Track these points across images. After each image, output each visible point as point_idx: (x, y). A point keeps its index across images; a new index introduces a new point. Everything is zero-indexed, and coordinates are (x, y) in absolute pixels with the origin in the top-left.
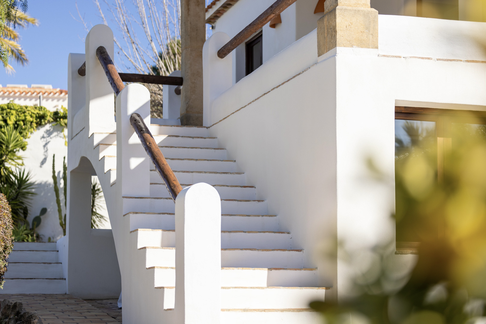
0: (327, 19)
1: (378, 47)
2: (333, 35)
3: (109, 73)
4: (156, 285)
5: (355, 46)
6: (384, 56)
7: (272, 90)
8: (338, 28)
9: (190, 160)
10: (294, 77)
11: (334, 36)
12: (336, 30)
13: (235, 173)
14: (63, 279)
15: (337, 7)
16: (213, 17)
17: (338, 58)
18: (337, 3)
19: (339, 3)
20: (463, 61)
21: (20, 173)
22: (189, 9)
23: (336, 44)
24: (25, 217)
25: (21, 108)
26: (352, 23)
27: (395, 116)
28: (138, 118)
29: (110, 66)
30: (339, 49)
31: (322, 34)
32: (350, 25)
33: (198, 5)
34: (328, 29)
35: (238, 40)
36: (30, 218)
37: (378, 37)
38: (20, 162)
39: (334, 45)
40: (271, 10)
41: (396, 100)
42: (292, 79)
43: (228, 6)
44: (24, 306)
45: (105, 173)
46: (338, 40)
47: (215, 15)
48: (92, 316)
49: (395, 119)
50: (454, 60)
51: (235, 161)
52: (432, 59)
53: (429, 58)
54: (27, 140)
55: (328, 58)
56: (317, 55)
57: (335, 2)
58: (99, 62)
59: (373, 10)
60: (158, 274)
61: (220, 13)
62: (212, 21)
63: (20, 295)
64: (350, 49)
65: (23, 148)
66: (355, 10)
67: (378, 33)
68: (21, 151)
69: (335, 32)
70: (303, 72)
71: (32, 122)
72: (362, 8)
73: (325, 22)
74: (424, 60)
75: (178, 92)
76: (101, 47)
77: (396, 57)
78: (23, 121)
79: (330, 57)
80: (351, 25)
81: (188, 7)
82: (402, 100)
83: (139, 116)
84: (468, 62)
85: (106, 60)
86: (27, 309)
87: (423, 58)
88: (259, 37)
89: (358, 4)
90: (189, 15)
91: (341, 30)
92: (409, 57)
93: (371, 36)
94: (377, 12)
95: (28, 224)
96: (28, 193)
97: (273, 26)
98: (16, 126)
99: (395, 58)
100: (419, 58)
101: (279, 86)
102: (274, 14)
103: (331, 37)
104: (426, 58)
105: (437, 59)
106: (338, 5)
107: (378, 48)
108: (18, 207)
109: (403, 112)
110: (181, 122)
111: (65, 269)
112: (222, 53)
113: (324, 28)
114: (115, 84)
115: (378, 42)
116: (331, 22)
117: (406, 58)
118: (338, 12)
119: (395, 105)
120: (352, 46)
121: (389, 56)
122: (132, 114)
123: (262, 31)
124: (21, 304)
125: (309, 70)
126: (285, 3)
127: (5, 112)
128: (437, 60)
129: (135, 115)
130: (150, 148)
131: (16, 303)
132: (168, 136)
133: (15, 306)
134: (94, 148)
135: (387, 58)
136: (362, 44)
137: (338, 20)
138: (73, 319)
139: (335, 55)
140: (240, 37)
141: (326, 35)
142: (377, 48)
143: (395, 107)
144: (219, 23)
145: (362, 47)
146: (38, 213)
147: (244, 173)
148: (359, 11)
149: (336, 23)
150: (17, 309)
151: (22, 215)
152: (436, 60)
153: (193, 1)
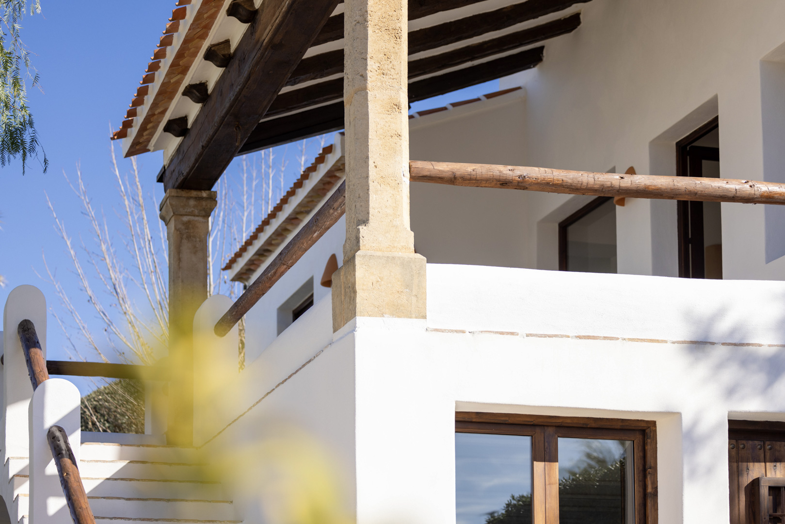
0: (344, 272)
1: (426, 316)
2: (352, 297)
3: (30, 362)
5: (387, 315)
6: (436, 330)
7: (276, 387)
8: (358, 287)
9: (157, 501)
10: (304, 366)
11: (354, 300)
12: (356, 290)
13: (228, 521)
15: (358, 253)
16: (245, 271)
17: (358, 334)
18: (359, 246)
19: (361, 245)
20: (572, 337)
22: (180, 260)
23: (356, 312)
26: (382, 279)
27: (456, 428)
28: (58, 434)
29: (33, 351)
30: (359, 320)
31: (337, 297)
32: (378, 282)
33: (195, 253)
34: (345, 288)
35: (240, 307)
37: (426, 300)
39: (353, 314)
40: (280, 259)
41: (457, 402)
42: (301, 368)
43: (265, 254)
45: (19, 522)
46: (358, 306)
47: (247, 267)
49: (456, 432)
50: (556, 336)
51: (232, 502)
52: (518, 334)
53: (512, 334)
55: (346, 335)
56: (332, 330)
57: (357, 245)
58: (21, 345)
59: (418, 256)
61: (254, 264)
62: (245, 277)
64: (379, 320)
66: (388, 257)
67: (426, 293)
69: (355, 292)
70: (314, 357)
72: (400, 253)
73: (342, 277)
74: (505, 336)
76: (25, 321)
77: (457, 331)
79: (348, 333)
80: (380, 280)
81: (179, 255)
82: (467, 402)
83: (61, 430)
84: (580, 338)
85: (29, 342)
87: (502, 333)
89: (394, 247)
90: (179, 268)
91: (363, 290)
92: (479, 332)
93: (414, 299)
94: (425, 258)
97: (327, 284)
99: (455, 333)
100: (497, 332)
101: (286, 380)
102: (284, 264)
103: (349, 300)
104: (508, 333)
105: (527, 334)
106: (359, 249)
107: (426, 318)
109: (474, 420)
112: (220, 328)
113: (341, 287)
114: (35, 379)
115: (427, 308)
116: (349, 277)
117: (473, 333)
118: (358, 260)
119: (456, 408)
120: (382, 315)
121: (445, 330)
122: (51, 427)
123: (312, 296)
125: (322, 354)
126: (298, 247)
128: (527, 336)
129: (54, 429)
130: (67, 482)
132: (129, 462)
134: (9, 482)
135: (442, 333)
136: (398, 311)
137: (359, 271)
139: (354, 330)
140: (242, 302)
141: (343, 298)
142: (424, 317)
143: (457, 413)
145: (399, 317)
147: (241, 522)
148: (394, 258)
149: (355, 278)
152: (525, 335)
153: (186, 246)
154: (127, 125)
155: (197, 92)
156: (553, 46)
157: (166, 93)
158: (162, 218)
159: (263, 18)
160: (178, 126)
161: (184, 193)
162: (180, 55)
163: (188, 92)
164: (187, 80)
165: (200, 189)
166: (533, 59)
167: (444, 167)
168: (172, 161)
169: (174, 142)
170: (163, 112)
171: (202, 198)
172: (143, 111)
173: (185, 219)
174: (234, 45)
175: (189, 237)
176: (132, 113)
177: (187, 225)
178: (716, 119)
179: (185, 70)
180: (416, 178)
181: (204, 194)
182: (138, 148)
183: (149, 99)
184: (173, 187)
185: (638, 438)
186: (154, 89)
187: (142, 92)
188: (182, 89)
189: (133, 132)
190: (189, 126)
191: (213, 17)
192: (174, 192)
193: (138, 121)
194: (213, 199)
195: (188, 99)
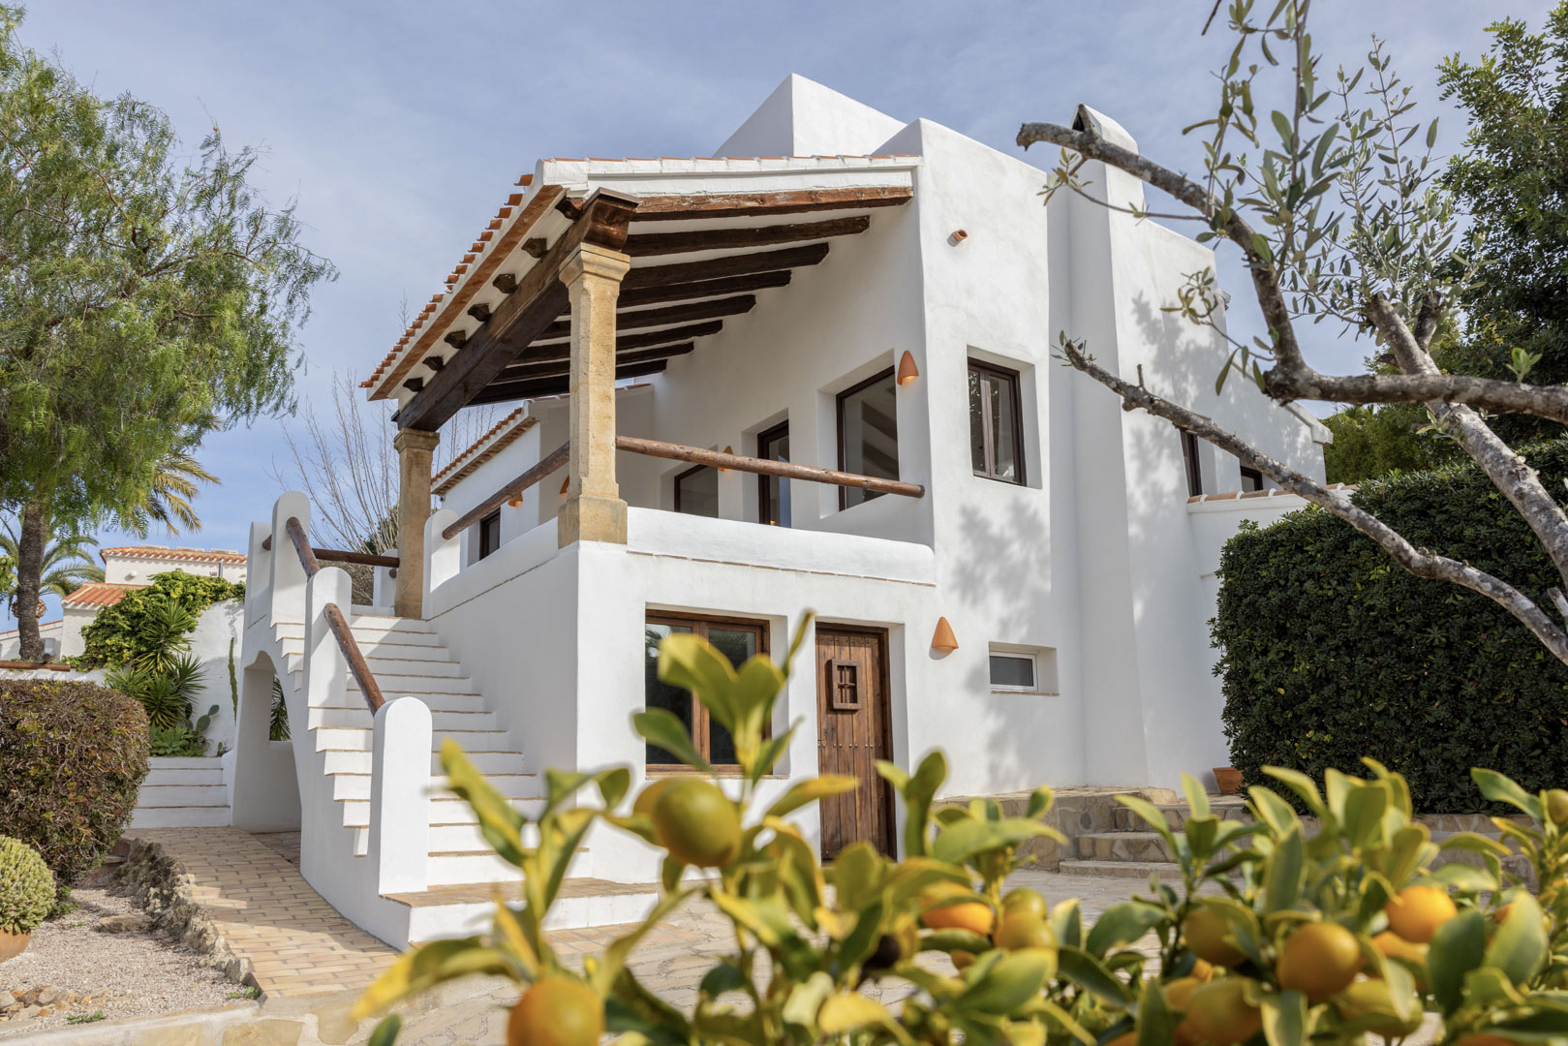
0: (568, 507)
2: (576, 526)
3: (300, 548)
4: (347, 822)
5: (601, 540)
6: (635, 553)
8: (581, 519)
10: (531, 569)
11: (578, 528)
13: (458, 677)
14: (226, 806)
15: (581, 495)
16: (442, 488)
17: (581, 555)
19: (583, 490)
21: (184, 660)
23: (579, 536)
24: (188, 717)
25: (191, 577)
26: (597, 515)
27: (645, 619)
28: (334, 610)
29: (301, 540)
30: (582, 542)
31: (563, 523)
34: (570, 518)
35: (472, 517)
36: (195, 719)
37: (627, 531)
38: (185, 646)
39: (577, 537)
41: (647, 602)
42: (528, 571)
44: (164, 848)
46: (581, 533)
47: (444, 485)
48: (260, 859)
49: (645, 622)
50: (710, 561)
51: (459, 663)
52: (687, 559)
53: (683, 558)
54: (197, 619)
55: (570, 552)
56: (558, 546)
57: (580, 490)
58: (289, 536)
59: (622, 500)
60: (348, 808)
61: (451, 484)
62: (441, 492)
63: (163, 829)
64: (594, 543)
65: (191, 630)
66: (601, 500)
67: (627, 526)
68: (187, 632)
69: (578, 522)
70: (541, 565)
71: (205, 597)
72: (610, 498)
73: (566, 510)
74: (679, 559)
75: (393, 575)
76: (293, 518)
77: (648, 554)
78: (193, 594)
79: (572, 551)
80: (595, 515)
81: (410, 476)
82: (652, 603)
83: (336, 607)
84: (725, 564)
85: (296, 533)
86: (168, 853)
87: (677, 557)
88: (497, 515)
89: (605, 493)
91: (585, 522)
92: (662, 555)
93: (619, 530)
94: (627, 502)
95: (190, 725)
96: (193, 685)
97: (513, 504)
98: (183, 599)
99: (647, 556)
100: (673, 557)
101: (514, 578)
102: (515, 491)
103: (573, 528)
104: (680, 557)
106: (582, 493)
108: (178, 704)
109: (654, 615)
110: (396, 610)
111: (229, 794)
112: (448, 534)
113: (565, 517)
114: (306, 565)
115: (628, 537)
116: (573, 511)
117: (658, 556)
119: (646, 605)
120: (596, 540)
121: (641, 553)
122: (328, 605)
123: (499, 509)
124: (159, 845)
127: (168, 583)
129: (331, 607)
130: (347, 648)
131: (151, 844)
133: (150, 848)
134: (277, 643)
135: (639, 555)
136: (608, 538)
137: (583, 509)
138: (231, 866)
139: (578, 549)
140: (475, 513)
141: (567, 525)
142: (626, 543)
143: (646, 610)
144: (450, 495)
145: (608, 542)
146: (206, 712)
148: (606, 501)
149: (579, 512)
150: (153, 853)
151: (184, 715)
153: (415, 471)
154: (375, 378)
155: (435, 362)
156: (673, 361)
157: (410, 360)
158: (396, 448)
159: (496, 321)
160: (415, 384)
161: (412, 431)
162: (427, 336)
163: (428, 361)
164: (428, 354)
165: (427, 429)
166: (660, 367)
167: (638, 442)
168: (406, 407)
169: (410, 394)
170: (405, 373)
171: (428, 437)
172: (389, 371)
173: (415, 450)
174: (468, 336)
175: (417, 464)
176: (380, 371)
177: (417, 455)
178: (787, 421)
179: (427, 346)
180: (620, 447)
181: (431, 434)
182: (381, 394)
183: (395, 363)
184: (407, 426)
185: (758, 631)
186: (401, 356)
187: (391, 358)
188: (423, 358)
189: (378, 384)
190: (424, 385)
191: (456, 314)
192: (408, 430)
193: (384, 377)
194: (437, 438)
195: (426, 367)
